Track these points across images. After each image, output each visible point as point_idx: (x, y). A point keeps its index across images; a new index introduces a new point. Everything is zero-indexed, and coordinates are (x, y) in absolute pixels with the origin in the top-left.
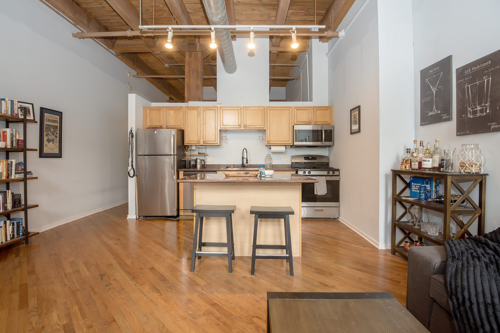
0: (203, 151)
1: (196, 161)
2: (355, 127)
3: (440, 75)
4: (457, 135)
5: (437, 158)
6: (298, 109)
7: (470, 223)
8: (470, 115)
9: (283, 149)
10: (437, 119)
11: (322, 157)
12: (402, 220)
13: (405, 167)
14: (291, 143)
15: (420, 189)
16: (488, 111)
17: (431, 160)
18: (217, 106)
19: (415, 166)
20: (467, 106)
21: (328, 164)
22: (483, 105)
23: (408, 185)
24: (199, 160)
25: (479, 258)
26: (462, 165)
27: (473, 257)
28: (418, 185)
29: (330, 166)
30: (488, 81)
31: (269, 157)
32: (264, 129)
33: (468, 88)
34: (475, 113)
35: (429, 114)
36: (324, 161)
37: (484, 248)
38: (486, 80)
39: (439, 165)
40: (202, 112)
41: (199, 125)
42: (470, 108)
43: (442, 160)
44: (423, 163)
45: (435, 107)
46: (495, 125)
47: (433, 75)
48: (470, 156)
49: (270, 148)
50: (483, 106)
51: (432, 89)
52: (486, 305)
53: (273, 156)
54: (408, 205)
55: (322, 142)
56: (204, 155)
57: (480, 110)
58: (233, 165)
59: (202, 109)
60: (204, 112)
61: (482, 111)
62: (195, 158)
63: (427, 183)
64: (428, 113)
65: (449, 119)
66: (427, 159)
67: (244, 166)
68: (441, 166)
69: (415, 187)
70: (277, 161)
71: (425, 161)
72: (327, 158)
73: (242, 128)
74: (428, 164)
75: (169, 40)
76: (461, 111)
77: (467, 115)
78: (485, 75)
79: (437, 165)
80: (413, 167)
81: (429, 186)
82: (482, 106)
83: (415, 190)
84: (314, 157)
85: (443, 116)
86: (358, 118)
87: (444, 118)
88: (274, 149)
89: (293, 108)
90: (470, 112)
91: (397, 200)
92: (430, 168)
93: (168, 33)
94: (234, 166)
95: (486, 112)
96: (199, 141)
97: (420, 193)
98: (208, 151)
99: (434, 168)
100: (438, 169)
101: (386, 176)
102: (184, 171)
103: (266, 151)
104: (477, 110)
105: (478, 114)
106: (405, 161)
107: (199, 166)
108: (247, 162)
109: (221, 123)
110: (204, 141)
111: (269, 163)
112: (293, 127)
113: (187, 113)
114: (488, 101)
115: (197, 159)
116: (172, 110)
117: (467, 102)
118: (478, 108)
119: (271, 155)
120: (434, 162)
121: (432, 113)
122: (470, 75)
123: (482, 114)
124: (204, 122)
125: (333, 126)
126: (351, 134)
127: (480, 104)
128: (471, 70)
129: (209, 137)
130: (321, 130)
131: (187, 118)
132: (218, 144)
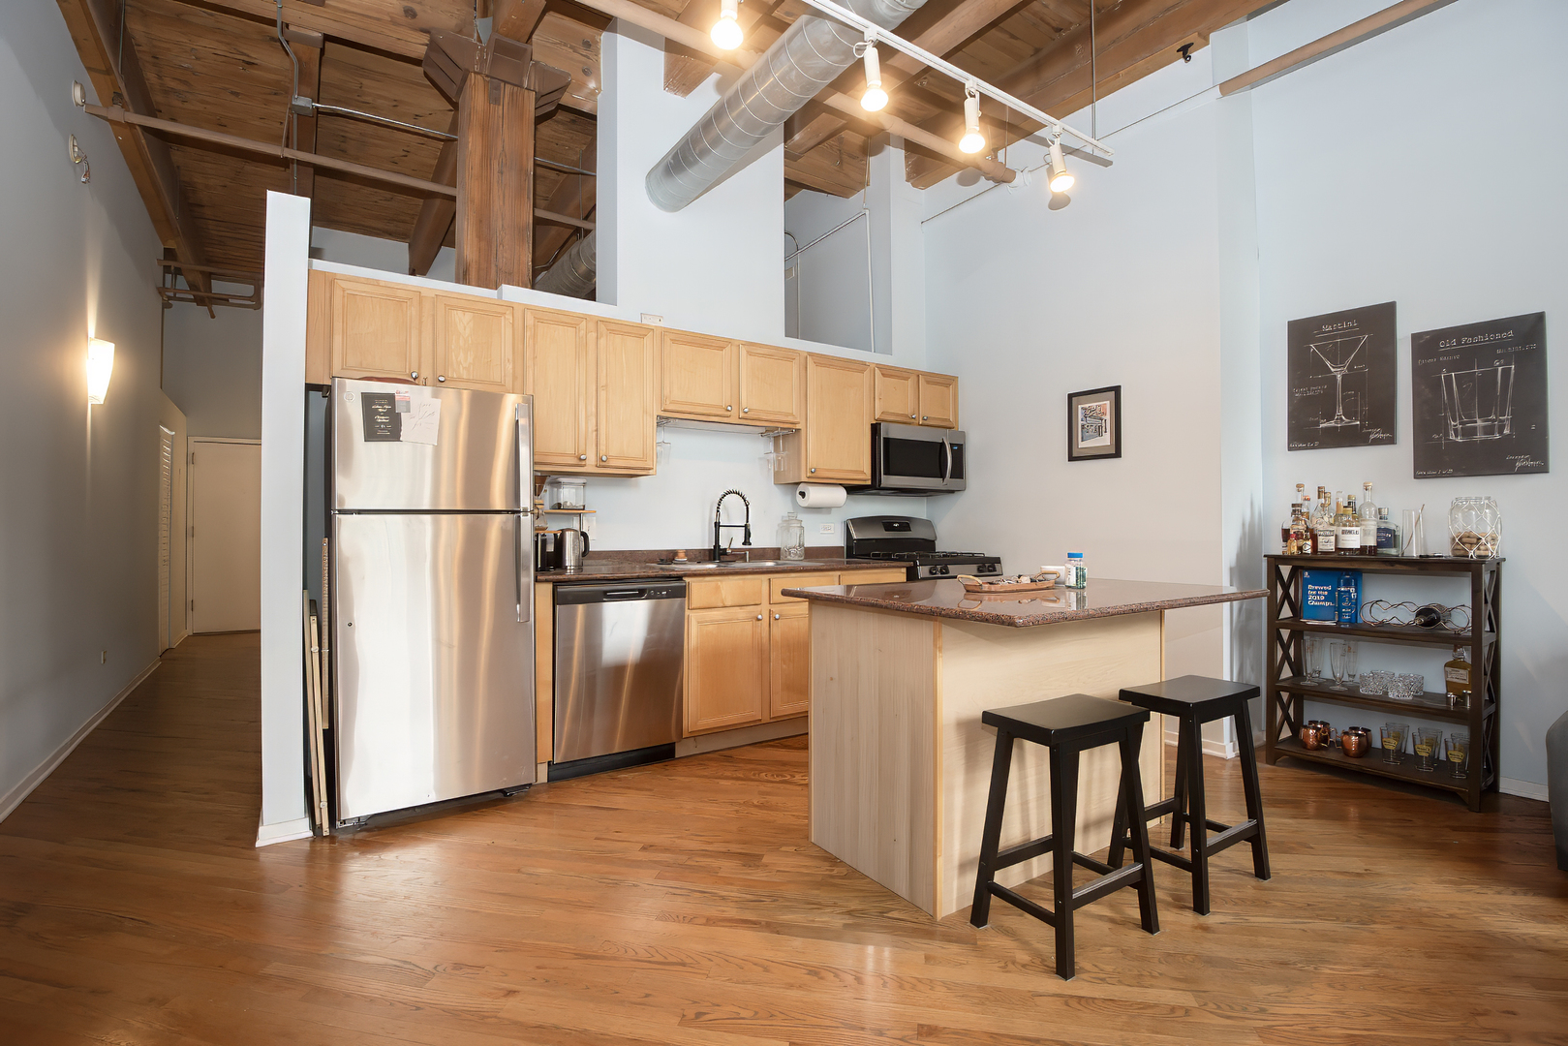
0: (575, 498)
1: (560, 542)
2: (1097, 442)
3: (1359, 340)
4: (1418, 476)
5: (1372, 525)
6: (885, 372)
8: (1456, 436)
9: (837, 495)
12: (1282, 676)
13: (1300, 548)
15: (1333, 598)
16: (1506, 431)
19: (1326, 544)
20: (1445, 416)
21: (932, 542)
22: (1493, 417)
23: (1288, 592)
24: (569, 537)
28: (1323, 590)
30: (1506, 373)
32: (798, 427)
33: (1448, 379)
34: (1469, 432)
35: (1321, 426)
38: (1500, 368)
39: (1378, 540)
40: (591, 338)
42: (1454, 421)
43: (1382, 530)
44: (1343, 536)
45: (1341, 411)
46: (1527, 459)
47: (1333, 338)
49: (803, 494)
50: (1493, 421)
51: (1332, 370)
53: (807, 519)
55: (943, 476)
56: (580, 511)
57: (1484, 427)
58: (687, 552)
59: (592, 326)
60: (602, 341)
61: (1489, 430)
63: (1347, 584)
64: (1318, 424)
65: (1390, 440)
66: (1349, 529)
67: (721, 555)
68: (1381, 542)
69: (1317, 595)
71: (1347, 532)
73: (734, 419)
74: (1354, 540)
76: (1428, 427)
77: (1447, 434)
78: (1499, 357)
80: (1321, 547)
81: (1352, 590)
82: (1490, 420)
83: (1317, 601)
84: (904, 524)
85: (1370, 433)
86: (1109, 417)
87: (1372, 437)
88: (814, 495)
89: (873, 367)
90: (1456, 431)
91: (1277, 628)
92: (1357, 550)
95: (1501, 432)
96: (582, 457)
97: (1338, 607)
98: (593, 497)
99: (1363, 549)
100: (1375, 549)
102: (552, 584)
104: (1475, 428)
105: (1479, 437)
106: (1291, 535)
107: (570, 559)
108: (747, 542)
109: (666, 392)
110: (604, 458)
111: (794, 542)
112: (875, 429)
113: (534, 336)
114: (1509, 410)
115: (563, 531)
116: (464, 309)
117: (1445, 409)
118: (1480, 423)
119: (800, 517)
120: (1365, 533)
121: (1332, 424)
122: (1456, 352)
123: (1490, 437)
124: (602, 382)
125: (963, 434)
126: (1071, 458)
127: (1483, 415)
128: (1459, 343)
129: (622, 443)
130: (943, 444)
131: (535, 358)
132: (651, 472)
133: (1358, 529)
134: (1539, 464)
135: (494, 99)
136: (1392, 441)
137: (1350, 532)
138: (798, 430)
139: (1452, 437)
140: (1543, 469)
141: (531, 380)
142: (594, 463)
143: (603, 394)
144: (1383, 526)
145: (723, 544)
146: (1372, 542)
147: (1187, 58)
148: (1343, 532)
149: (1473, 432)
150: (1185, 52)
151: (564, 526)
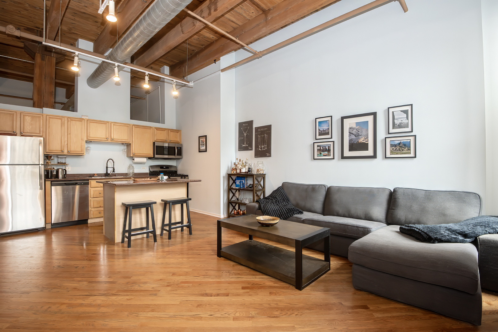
0: (63, 161)
1: (57, 171)
2: (203, 148)
3: (248, 128)
4: (255, 157)
5: (247, 167)
6: (158, 129)
7: (261, 195)
9: (144, 160)
10: (246, 149)
11: (171, 166)
12: (232, 200)
13: (234, 172)
14: (151, 155)
15: (240, 183)
16: (266, 148)
17: (245, 168)
18: (83, 117)
19: (238, 171)
20: (258, 145)
21: (176, 172)
22: (264, 145)
23: (234, 182)
24: (60, 170)
25: (268, 202)
26: (258, 171)
27: (267, 202)
29: (178, 173)
31: (130, 167)
32: (130, 143)
34: (261, 148)
36: (173, 169)
37: (269, 200)
38: (265, 136)
39: (248, 170)
40: (66, 122)
41: (63, 134)
42: (260, 146)
43: (249, 168)
44: (241, 170)
45: (245, 143)
46: (268, 154)
47: (244, 127)
48: (260, 167)
49: (134, 159)
51: (244, 134)
52: (273, 211)
53: (134, 165)
54: (234, 191)
55: (175, 155)
56: (64, 164)
57: (263, 147)
58: (97, 174)
59: (66, 119)
60: (69, 123)
62: (56, 168)
63: (243, 180)
64: (242, 145)
65: (252, 150)
66: (243, 168)
67: (108, 175)
68: (249, 171)
69: (238, 182)
70: (138, 170)
71: (242, 169)
72: (176, 167)
73: (109, 141)
74: (244, 170)
75: (76, 64)
76: (257, 147)
77: (259, 149)
78: (265, 133)
79: (247, 171)
81: (244, 181)
84: (167, 167)
86: (205, 142)
88: (137, 160)
89: (154, 128)
91: (230, 189)
92: (244, 172)
93: (74, 58)
94: (99, 175)
96: (63, 151)
97: (240, 184)
98: (68, 160)
99: (246, 172)
100: (248, 172)
101: (224, 177)
102: (51, 181)
103: (128, 162)
106: (233, 169)
107: (60, 176)
108: (114, 171)
109: (88, 135)
110: (69, 151)
111: (131, 171)
112: (154, 143)
113: (49, 122)
114: (267, 144)
115: (58, 169)
116: (29, 116)
119: (133, 165)
120: (246, 169)
121: (244, 146)
122: (260, 132)
123: (264, 149)
124: (69, 132)
125: (182, 145)
126: (199, 152)
128: (261, 130)
129: (75, 148)
130: (175, 147)
131: (49, 127)
132: (84, 154)
135: (43, 59)
138: (130, 144)
140: (270, 156)
141: (48, 132)
142: (67, 152)
143: (69, 136)
145: (109, 172)
147: (215, 63)
150: (215, 61)
151: (58, 168)
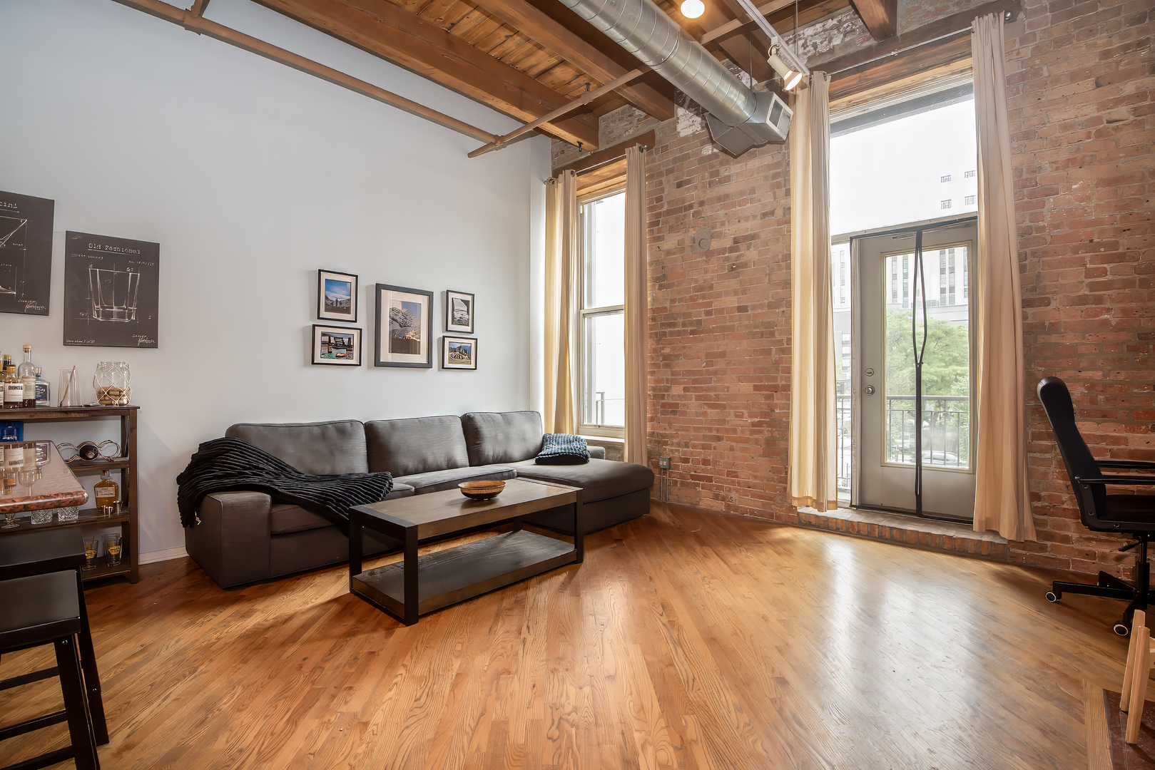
3: (20, 222)
4: (67, 345)
5: (32, 382)
8: (98, 316)
16: (133, 318)
20: (90, 300)
22: (124, 306)
30: (134, 277)
34: (107, 315)
42: (97, 305)
46: (145, 338)
50: (125, 309)
57: (119, 313)
61: (121, 315)
65: (42, 312)
76: (76, 306)
77: (91, 315)
78: (130, 266)
82: (122, 308)
85: (25, 304)
90: (98, 312)
95: (129, 318)
104: (112, 312)
105: (114, 319)
114: (135, 303)
117: (91, 295)
118: (115, 309)
120: (27, 388)
122: (100, 254)
123: (122, 320)
127: (118, 304)
128: (103, 248)
133: (22, 385)
134: (152, 342)
136: (45, 313)
137: (16, 388)
139: (95, 317)
140: (153, 346)
144: (39, 383)
146: (33, 397)
148: (10, 388)
149: (111, 315)
